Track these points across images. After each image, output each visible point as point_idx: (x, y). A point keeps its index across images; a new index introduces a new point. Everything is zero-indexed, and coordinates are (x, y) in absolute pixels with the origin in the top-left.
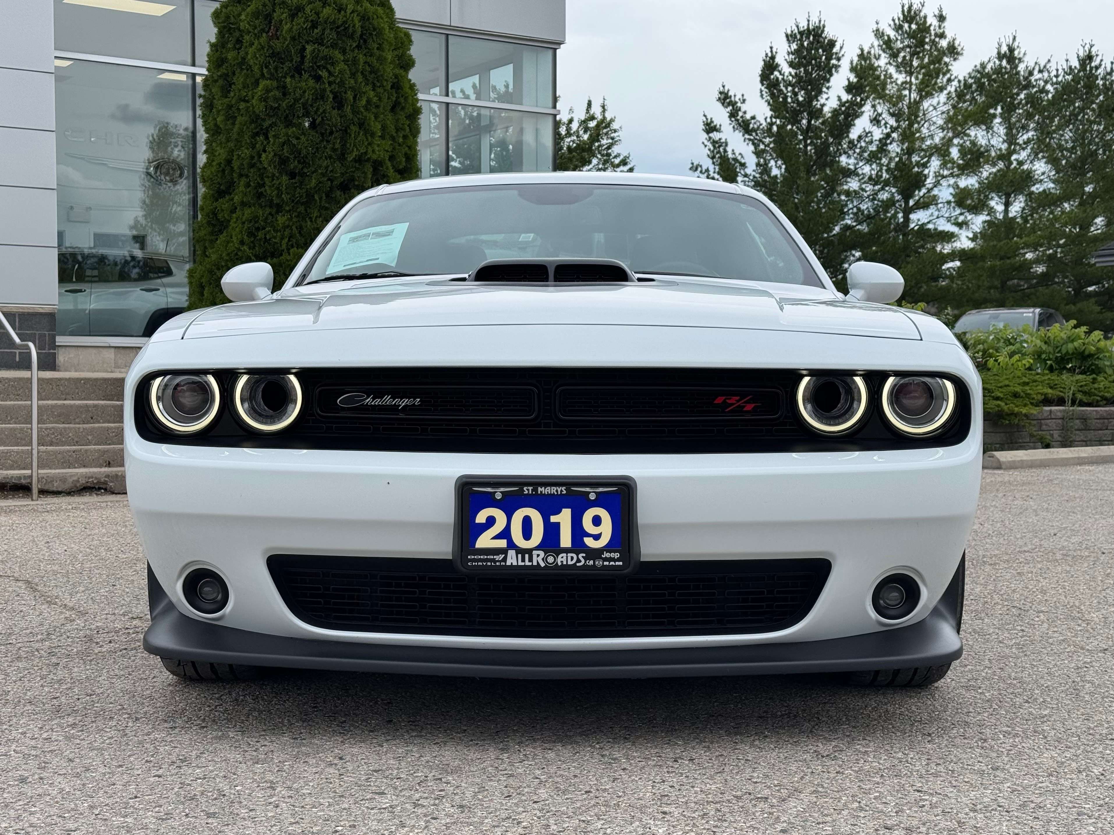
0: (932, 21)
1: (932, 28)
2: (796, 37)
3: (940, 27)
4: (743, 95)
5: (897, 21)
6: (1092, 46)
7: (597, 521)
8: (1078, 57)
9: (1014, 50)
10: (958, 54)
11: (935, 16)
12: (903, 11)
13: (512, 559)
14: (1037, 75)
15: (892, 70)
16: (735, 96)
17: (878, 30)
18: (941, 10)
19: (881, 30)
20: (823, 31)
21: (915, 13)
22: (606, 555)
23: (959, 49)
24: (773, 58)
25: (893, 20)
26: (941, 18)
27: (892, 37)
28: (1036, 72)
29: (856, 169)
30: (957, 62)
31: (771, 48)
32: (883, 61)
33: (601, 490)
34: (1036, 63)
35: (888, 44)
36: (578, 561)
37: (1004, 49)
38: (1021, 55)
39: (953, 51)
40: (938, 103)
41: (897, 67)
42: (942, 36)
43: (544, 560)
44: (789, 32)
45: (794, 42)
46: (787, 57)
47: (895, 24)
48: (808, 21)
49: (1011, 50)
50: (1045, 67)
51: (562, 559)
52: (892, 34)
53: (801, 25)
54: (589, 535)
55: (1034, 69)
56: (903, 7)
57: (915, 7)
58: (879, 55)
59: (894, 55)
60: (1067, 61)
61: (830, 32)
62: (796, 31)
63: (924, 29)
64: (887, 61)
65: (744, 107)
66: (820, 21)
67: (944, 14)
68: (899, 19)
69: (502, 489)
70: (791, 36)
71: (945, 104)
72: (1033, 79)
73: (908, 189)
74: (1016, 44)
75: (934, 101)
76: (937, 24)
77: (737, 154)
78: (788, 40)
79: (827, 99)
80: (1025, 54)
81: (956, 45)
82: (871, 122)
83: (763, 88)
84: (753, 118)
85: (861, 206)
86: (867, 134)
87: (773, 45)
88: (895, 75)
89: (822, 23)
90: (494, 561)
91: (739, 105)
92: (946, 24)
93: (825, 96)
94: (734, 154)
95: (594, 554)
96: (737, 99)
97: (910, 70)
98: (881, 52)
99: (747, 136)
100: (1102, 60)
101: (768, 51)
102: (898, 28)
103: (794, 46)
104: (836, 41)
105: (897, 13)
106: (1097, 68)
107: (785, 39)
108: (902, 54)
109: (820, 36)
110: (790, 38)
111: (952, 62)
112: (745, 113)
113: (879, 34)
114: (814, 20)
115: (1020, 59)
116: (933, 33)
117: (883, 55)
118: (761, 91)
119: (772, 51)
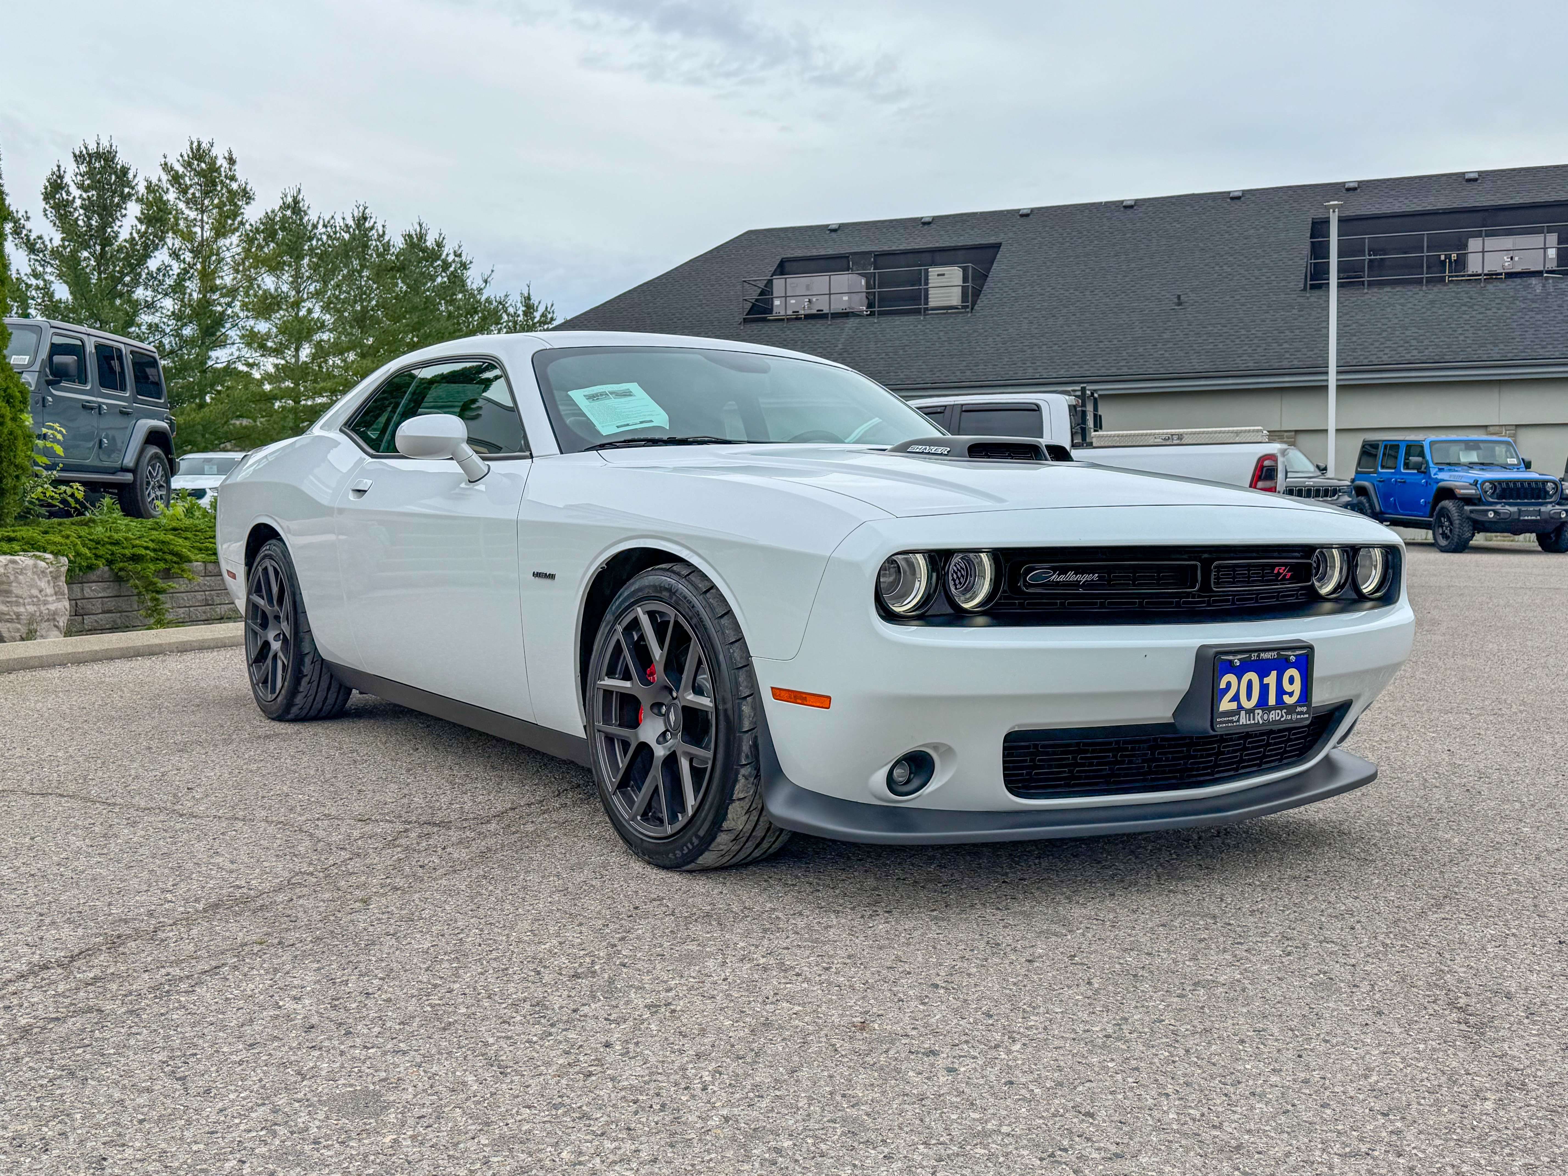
0: (221, 162)
1: (223, 169)
2: (85, 159)
3: (230, 169)
4: (26, 212)
5: (186, 158)
6: (365, 208)
7: (1291, 680)
8: (353, 216)
9: (298, 202)
10: (249, 198)
11: (225, 158)
12: (192, 148)
13: (1243, 719)
14: (321, 229)
15: (182, 205)
16: (17, 212)
17: (166, 164)
18: (230, 153)
19: (169, 165)
20: (115, 156)
21: (204, 151)
22: (1299, 709)
23: (251, 193)
24: (61, 177)
25: (182, 156)
26: (231, 161)
27: (180, 172)
28: (320, 226)
29: (153, 302)
30: (250, 206)
31: (59, 167)
32: (171, 196)
33: (1298, 652)
34: (319, 217)
35: (176, 179)
36: (1282, 716)
37: (290, 200)
38: (305, 208)
39: (247, 195)
40: (231, 244)
41: (187, 203)
42: (233, 178)
43: (1262, 717)
44: (78, 153)
45: (83, 163)
46: (74, 178)
47: (184, 161)
48: (98, 144)
49: (296, 201)
50: (329, 222)
51: (1274, 716)
52: (181, 170)
53: (90, 148)
54: (1286, 693)
55: (318, 222)
56: (192, 143)
57: (204, 145)
58: (168, 189)
59: (184, 191)
60: (344, 219)
61: (122, 159)
62: (84, 152)
63: (213, 168)
64: (175, 195)
65: (28, 226)
66: (111, 146)
67: (234, 157)
68: (188, 156)
69: (1239, 657)
70: (80, 157)
71: (238, 246)
72: (317, 232)
73: (213, 327)
74: (301, 197)
75: (227, 242)
76: (228, 166)
77: (22, 275)
78: (76, 160)
79: (120, 227)
80: (308, 207)
81: (248, 189)
82: (170, 256)
83: (47, 207)
84: (40, 238)
85: (163, 340)
86: (166, 267)
87: (60, 163)
88: (187, 212)
89: (114, 148)
90: (1232, 721)
91: (22, 221)
92: (236, 167)
93: (118, 223)
94: (18, 273)
95: (1291, 709)
96: (20, 216)
97: (202, 208)
98: (169, 186)
99: (33, 257)
100: (375, 223)
101: (55, 169)
102: (188, 165)
103: (83, 168)
104: (129, 169)
105: (186, 150)
106: (372, 228)
107: (72, 159)
108: (191, 191)
109: (112, 161)
110: (79, 158)
111: (244, 206)
112: (30, 231)
113: (167, 168)
114: (105, 144)
115: (305, 211)
116: (223, 174)
117: (171, 189)
118: (45, 210)
119: (59, 170)
